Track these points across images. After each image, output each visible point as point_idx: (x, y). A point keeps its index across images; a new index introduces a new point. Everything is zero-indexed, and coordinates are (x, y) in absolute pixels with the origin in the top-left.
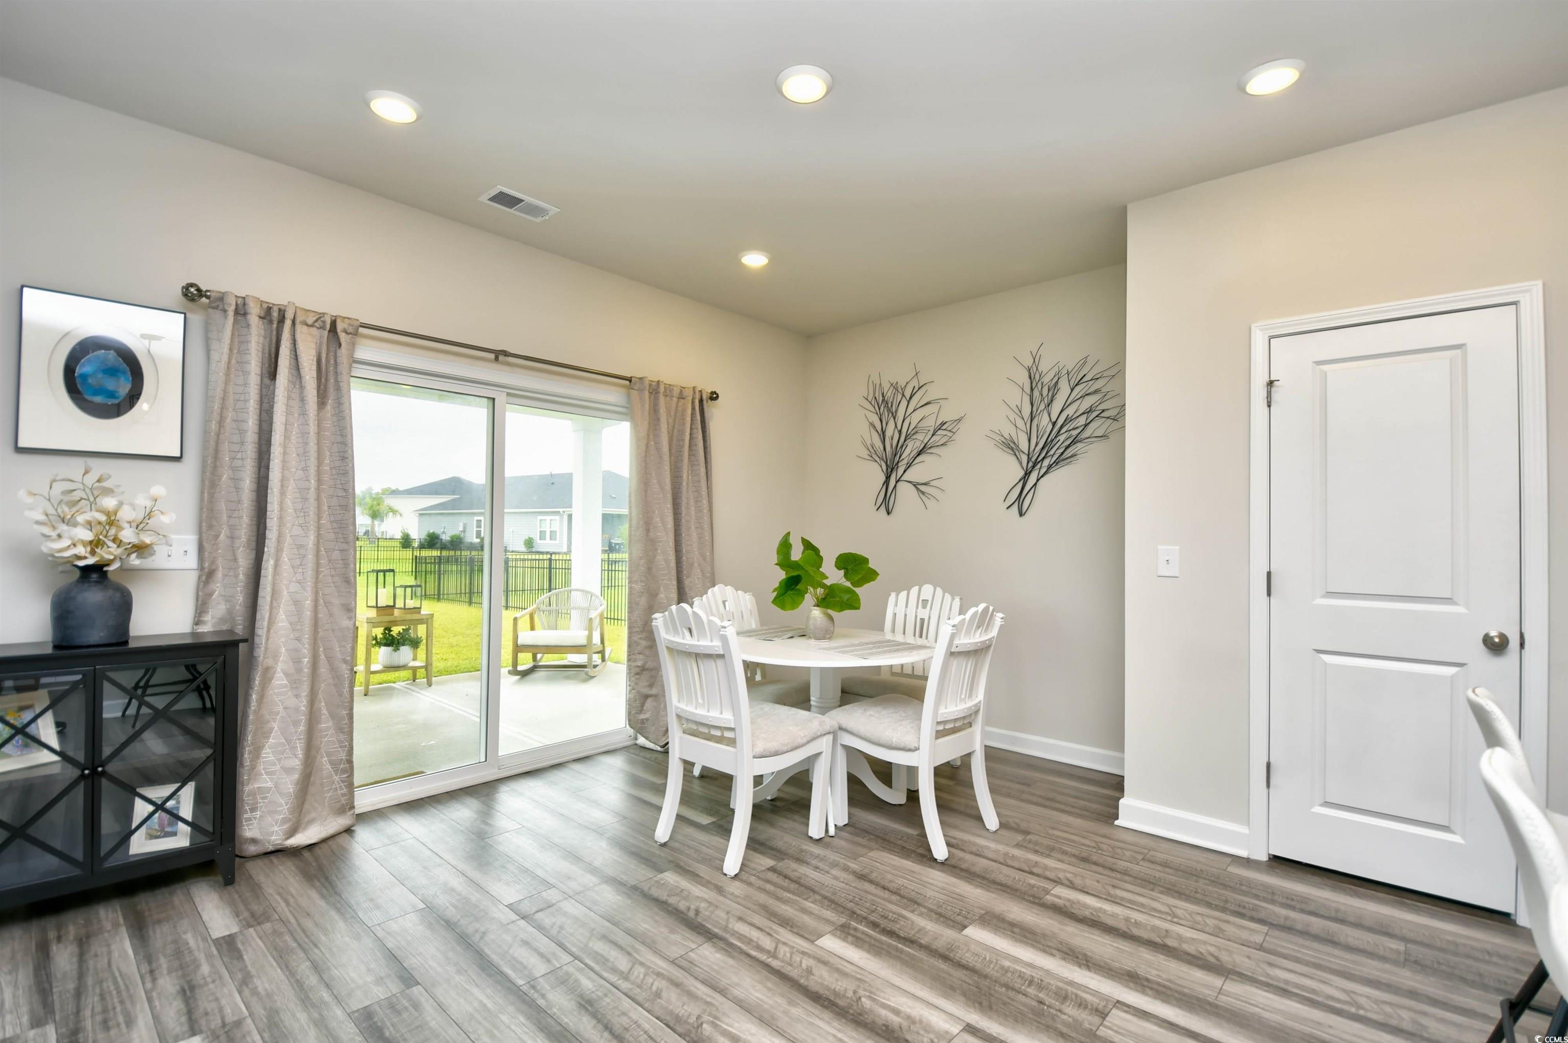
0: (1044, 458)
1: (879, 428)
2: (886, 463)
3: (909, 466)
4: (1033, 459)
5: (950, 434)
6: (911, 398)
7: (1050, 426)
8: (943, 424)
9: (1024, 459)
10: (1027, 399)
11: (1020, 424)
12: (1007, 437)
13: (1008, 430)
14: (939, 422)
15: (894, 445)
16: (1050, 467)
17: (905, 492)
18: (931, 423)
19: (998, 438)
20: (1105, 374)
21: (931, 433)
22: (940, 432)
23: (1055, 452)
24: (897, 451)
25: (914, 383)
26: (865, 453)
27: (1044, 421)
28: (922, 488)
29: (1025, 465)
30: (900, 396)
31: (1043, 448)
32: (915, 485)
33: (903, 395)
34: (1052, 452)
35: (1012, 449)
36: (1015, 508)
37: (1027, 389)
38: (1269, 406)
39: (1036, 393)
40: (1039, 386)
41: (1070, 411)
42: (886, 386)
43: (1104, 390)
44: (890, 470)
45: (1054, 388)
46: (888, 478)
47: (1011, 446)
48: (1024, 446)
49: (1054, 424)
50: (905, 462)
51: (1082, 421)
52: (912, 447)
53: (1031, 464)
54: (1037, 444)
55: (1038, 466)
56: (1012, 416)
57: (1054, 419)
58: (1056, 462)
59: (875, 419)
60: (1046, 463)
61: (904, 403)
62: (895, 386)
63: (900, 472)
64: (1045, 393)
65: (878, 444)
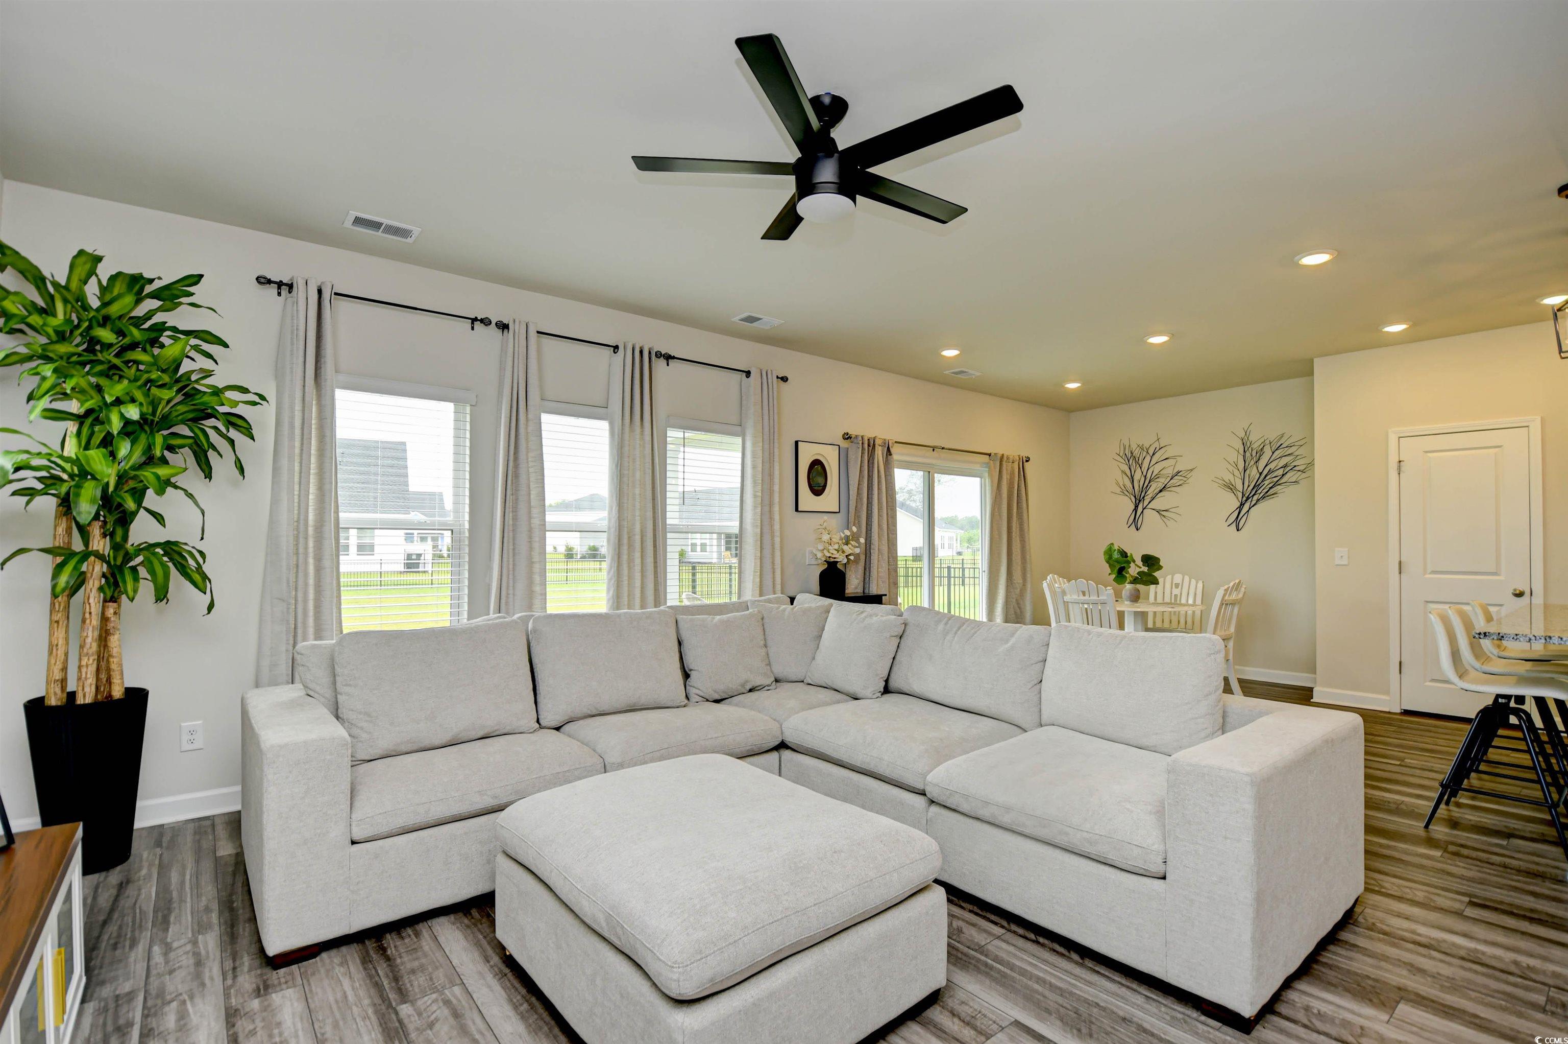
0: (1254, 495)
1: (1129, 474)
2: (1135, 497)
3: (1153, 499)
4: (1246, 496)
5: (1185, 479)
6: (1153, 454)
7: (1258, 475)
8: (1179, 472)
9: (1240, 495)
10: (1241, 458)
11: (1237, 473)
12: (1228, 482)
13: (1228, 477)
14: (1176, 471)
15: (1141, 486)
16: (1258, 500)
17: (1150, 516)
18: (1170, 472)
19: (1221, 482)
20: (1296, 444)
21: (1169, 479)
22: (1176, 477)
23: (1262, 491)
24: (1145, 489)
25: (1157, 445)
26: (1118, 490)
27: (1254, 473)
28: (1163, 513)
29: (1240, 499)
30: (1145, 453)
31: (1253, 488)
32: (1158, 511)
33: (1147, 452)
34: (1259, 492)
35: (1231, 489)
36: (1234, 525)
37: (1242, 451)
38: (1399, 473)
39: (1248, 454)
40: (1250, 449)
41: (1272, 466)
42: (1134, 447)
43: (1296, 453)
44: (1138, 501)
45: (1260, 453)
46: (1136, 507)
47: (1231, 488)
48: (1239, 486)
49: (1261, 474)
50: (1150, 496)
51: (1281, 472)
52: (1155, 487)
53: (1244, 499)
54: (1249, 486)
55: (1250, 500)
56: (1231, 468)
57: (1260, 471)
58: (1263, 497)
59: (1126, 468)
60: (1255, 498)
61: (1148, 458)
62: (1141, 446)
63: (1146, 503)
64: (1254, 454)
65: (1129, 485)
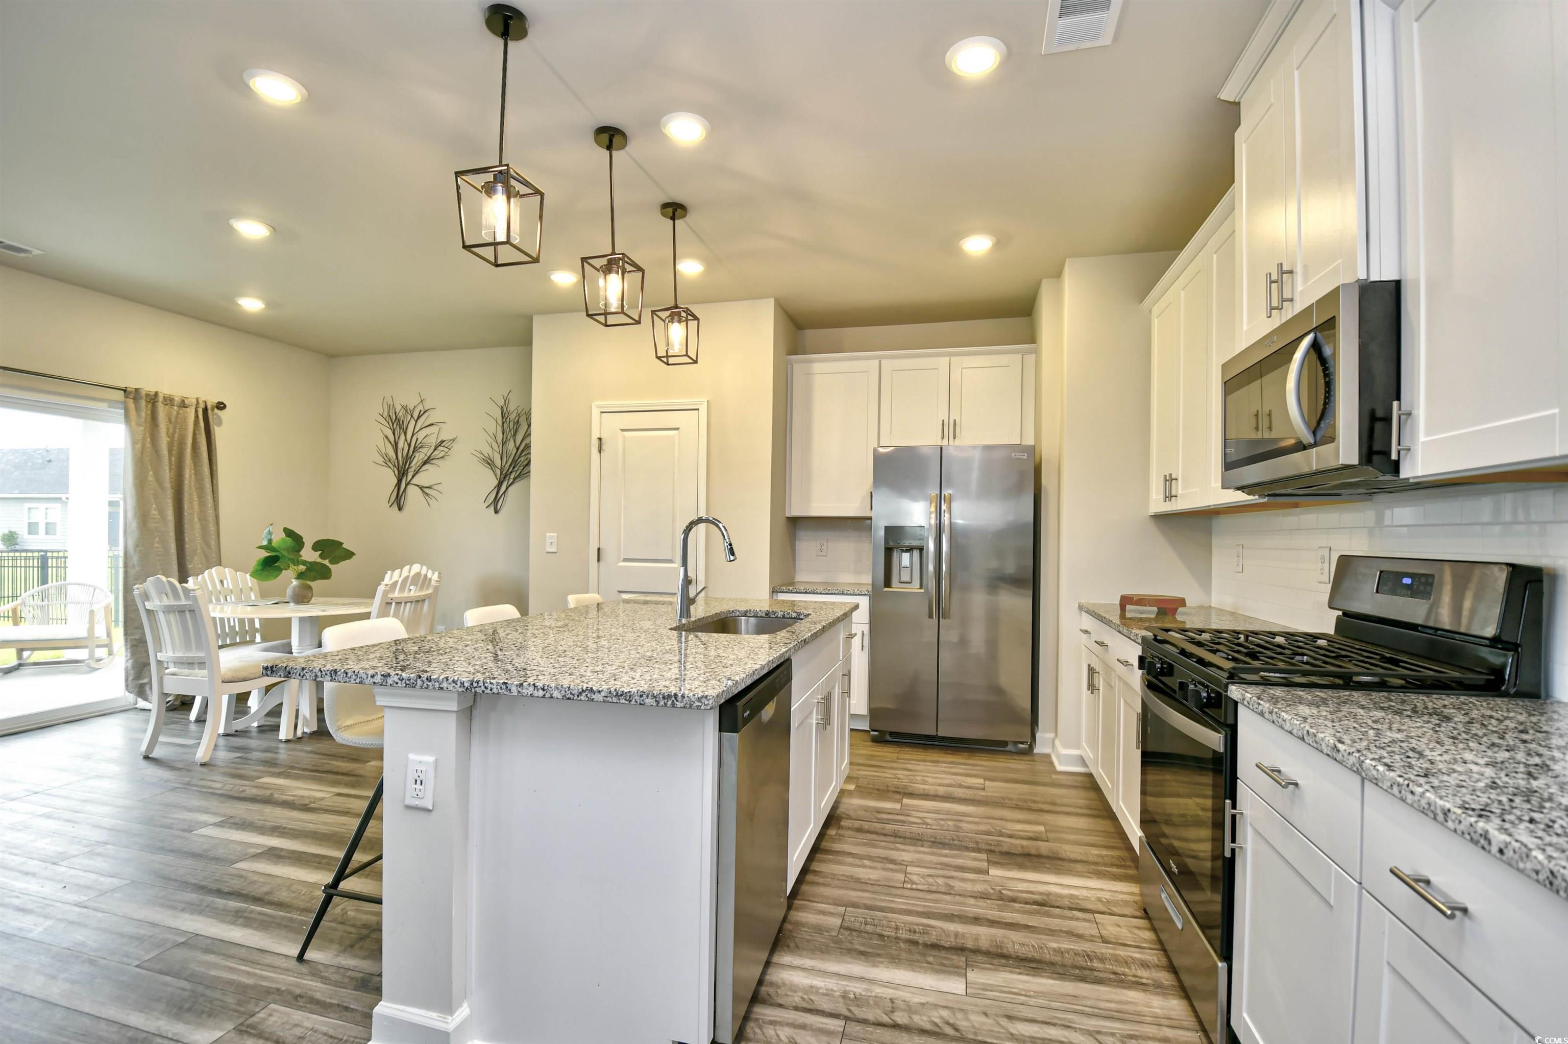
0: (511, 472)
1: (392, 440)
2: (398, 469)
3: (416, 473)
4: (504, 473)
5: (446, 450)
6: (419, 417)
7: (515, 451)
8: (443, 442)
9: (498, 472)
10: (500, 429)
11: (495, 446)
12: (487, 455)
13: (487, 450)
14: (439, 440)
15: (405, 455)
16: (515, 479)
17: (413, 493)
18: (433, 441)
19: (480, 456)
21: (433, 448)
22: (440, 448)
23: (518, 469)
24: (408, 459)
25: (420, 408)
26: (380, 460)
27: (511, 446)
28: (427, 490)
29: (498, 476)
30: (409, 417)
31: (510, 465)
32: (421, 488)
33: (412, 416)
34: (516, 469)
35: (489, 464)
36: (492, 508)
37: (500, 422)
38: (600, 452)
39: (506, 425)
40: (508, 420)
41: (528, 441)
42: (398, 408)
44: (402, 474)
45: (517, 424)
46: (399, 481)
47: (490, 463)
48: (498, 462)
49: (518, 449)
50: (413, 469)
52: (419, 457)
53: (502, 476)
54: (507, 462)
55: (508, 479)
56: (490, 440)
57: (517, 445)
58: (519, 476)
59: (389, 433)
60: (512, 476)
61: (413, 422)
62: (405, 408)
63: (410, 477)
64: (512, 426)
65: (392, 453)
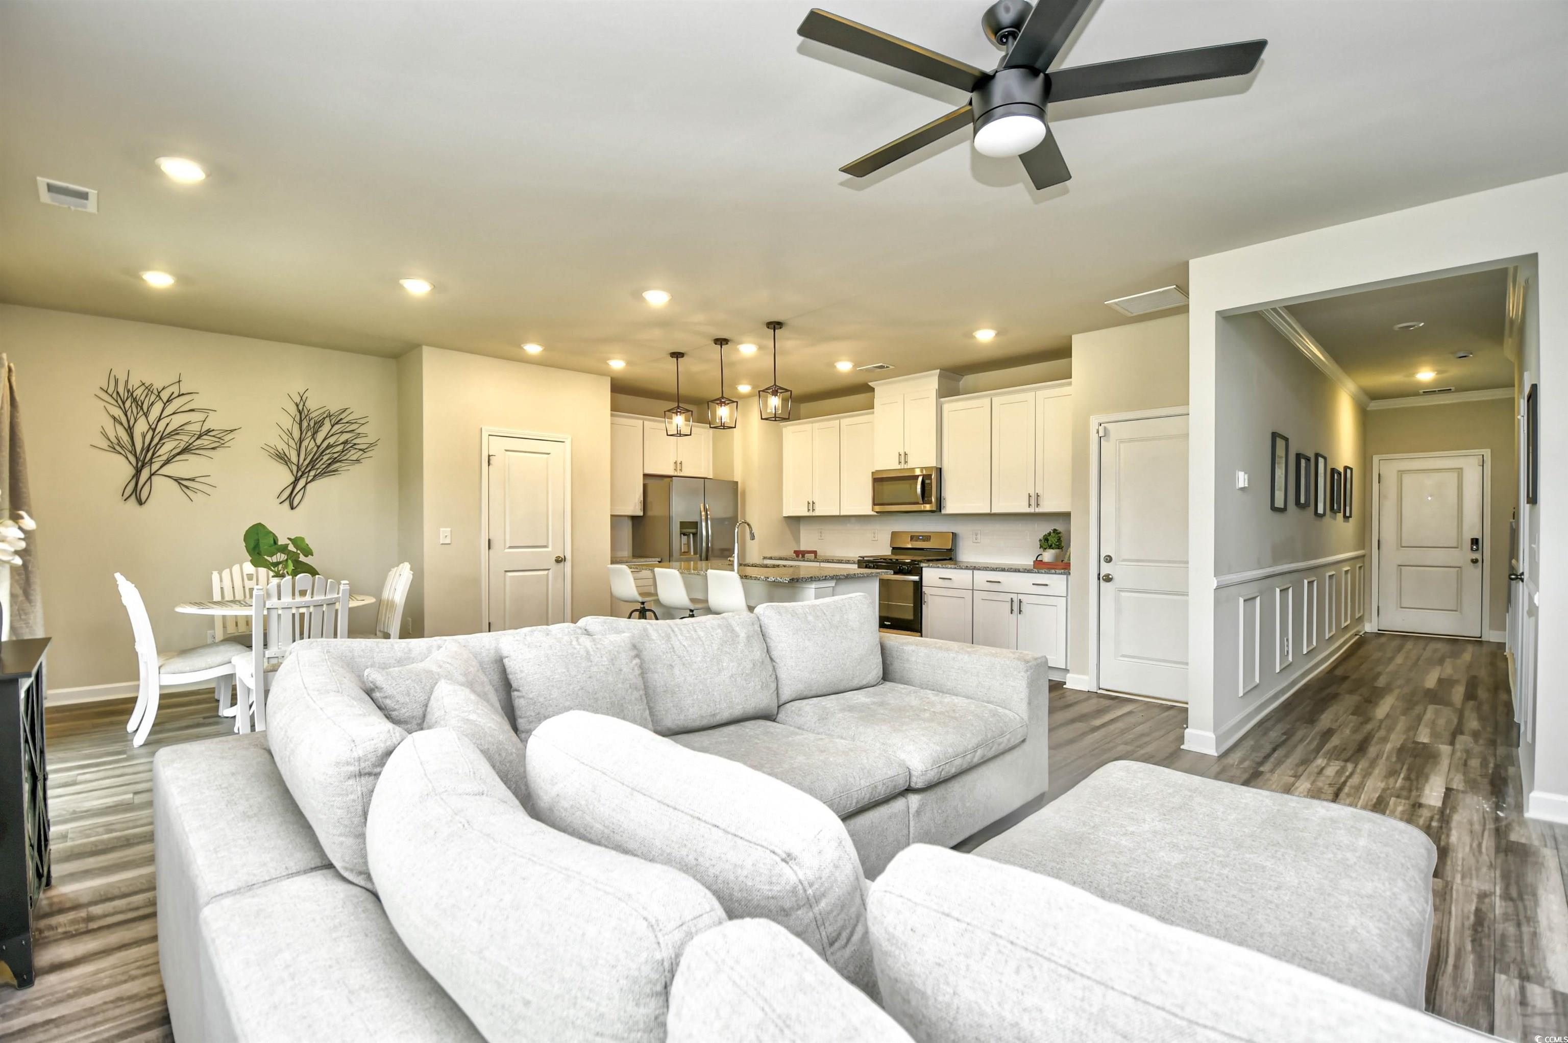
0: (310, 471)
1: (125, 424)
2: (135, 455)
3: (167, 462)
4: (303, 470)
5: (220, 441)
6: (169, 401)
7: (316, 448)
8: (209, 431)
9: (295, 468)
10: (296, 427)
11: (292, 443)
12: (282, 452)
13: (282, 446)
14: (205, 429)
16: (315, 476)
17: (161, 487)
18: (195, 428)
19: (272, 451)
20: (359, 421)
21: (197, 435)
22: (205, 437)
23: (320, 465)
24: (152, 446)
25: (175, 389)
26: (104, 444)
27: (310, 444)
28: (186, 483)
29: (295, 472)
30: (153, 397)
31: (309, 464)
32: (177, 480)
33: (158, 396)
34: (317, 467)
35: (283, 460)
36: (287, 503)
37: (297, 419)
39: (305, 424)
40: (307, 418)
41: (331, 440)
42: (135, 386)
43: (357, 431)
44: (141, 463)
45: (320, 424)
46: (138, 472)
47: (282, 458)
48: (294, 459)
49: (318, 447)
50: (161, 458)
51: (340, 448)
52: (171, 446)
53: (299, 473)
54: (304, 460)
55: (306, 475)
56: (285, 438)
57: (318, 444)
58: (321, 474)
59: (118, 413)
60: (312, 473)
61: (158, 407)
62: (149, 389)
63: (155, 467)
64: (312, 424)
65: (125, 437)
